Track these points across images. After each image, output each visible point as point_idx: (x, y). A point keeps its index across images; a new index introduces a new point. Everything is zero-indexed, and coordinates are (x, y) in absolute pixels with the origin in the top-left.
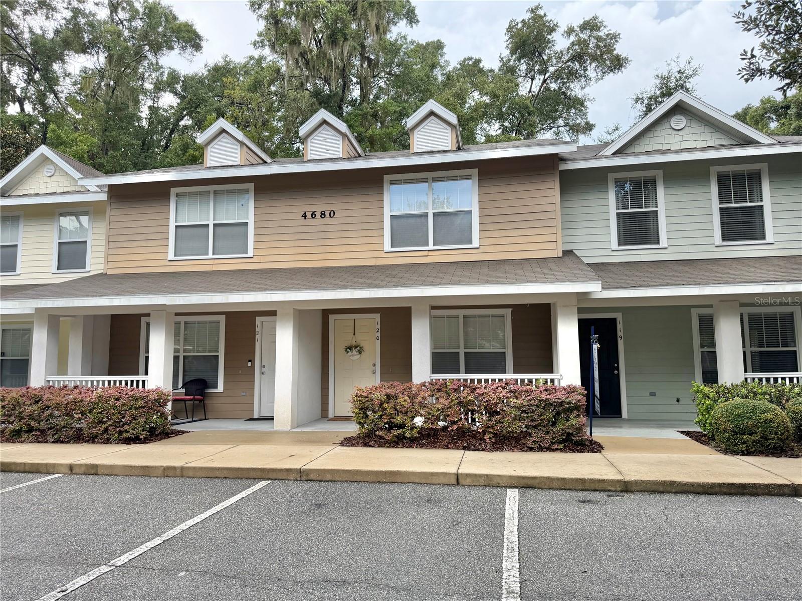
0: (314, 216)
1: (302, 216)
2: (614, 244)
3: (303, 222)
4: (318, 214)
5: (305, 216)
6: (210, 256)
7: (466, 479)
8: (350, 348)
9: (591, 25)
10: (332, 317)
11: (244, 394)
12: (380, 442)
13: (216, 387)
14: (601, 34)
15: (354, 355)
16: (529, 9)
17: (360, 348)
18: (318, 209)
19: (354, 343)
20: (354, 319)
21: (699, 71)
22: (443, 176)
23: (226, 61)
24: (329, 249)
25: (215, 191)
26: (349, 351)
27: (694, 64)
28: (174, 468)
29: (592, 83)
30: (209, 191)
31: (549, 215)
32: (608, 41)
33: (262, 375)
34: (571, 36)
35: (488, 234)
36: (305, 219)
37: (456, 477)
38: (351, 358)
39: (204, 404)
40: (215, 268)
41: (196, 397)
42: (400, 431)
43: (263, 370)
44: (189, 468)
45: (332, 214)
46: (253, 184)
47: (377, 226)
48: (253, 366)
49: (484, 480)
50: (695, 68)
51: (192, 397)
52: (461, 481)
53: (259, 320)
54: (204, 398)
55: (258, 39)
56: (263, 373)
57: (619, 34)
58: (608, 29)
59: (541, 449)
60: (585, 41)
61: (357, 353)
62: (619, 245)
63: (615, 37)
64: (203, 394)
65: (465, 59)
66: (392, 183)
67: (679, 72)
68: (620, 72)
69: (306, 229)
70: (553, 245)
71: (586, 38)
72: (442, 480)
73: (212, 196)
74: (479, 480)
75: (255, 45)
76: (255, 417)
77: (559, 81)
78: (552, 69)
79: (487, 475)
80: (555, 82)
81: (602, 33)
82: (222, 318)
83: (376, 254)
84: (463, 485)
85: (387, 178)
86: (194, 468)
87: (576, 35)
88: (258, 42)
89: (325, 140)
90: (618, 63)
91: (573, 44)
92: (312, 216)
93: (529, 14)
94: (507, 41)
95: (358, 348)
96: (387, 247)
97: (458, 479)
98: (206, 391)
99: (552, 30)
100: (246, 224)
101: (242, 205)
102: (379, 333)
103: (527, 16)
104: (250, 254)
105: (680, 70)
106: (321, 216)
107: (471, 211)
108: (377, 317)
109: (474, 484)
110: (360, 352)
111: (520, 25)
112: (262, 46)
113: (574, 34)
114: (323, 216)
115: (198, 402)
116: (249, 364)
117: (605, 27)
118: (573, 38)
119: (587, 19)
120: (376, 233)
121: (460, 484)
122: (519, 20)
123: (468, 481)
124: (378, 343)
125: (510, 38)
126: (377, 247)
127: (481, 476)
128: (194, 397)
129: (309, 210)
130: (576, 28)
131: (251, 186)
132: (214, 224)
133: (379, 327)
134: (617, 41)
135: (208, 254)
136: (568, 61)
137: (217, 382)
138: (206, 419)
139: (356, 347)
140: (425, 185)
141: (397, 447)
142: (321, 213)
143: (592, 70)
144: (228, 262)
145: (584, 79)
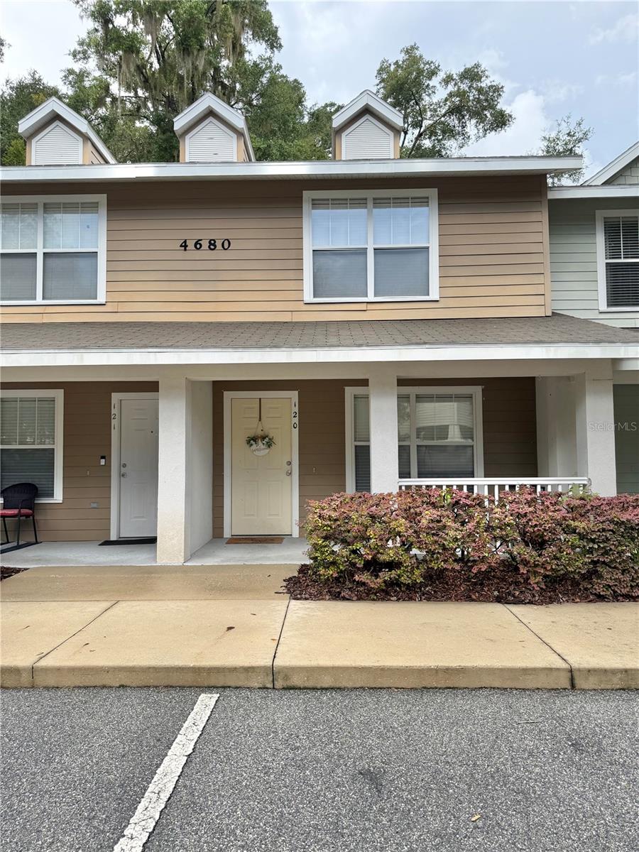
0: (198, 246)
1: (181, 246)
2: (603, 304)
3: (182, 254)
4: (205, 244)
5: (186, 246)
6: (39, 300)
7: (587, 679)
8: (252, 440)
9: (472, 75)
10: (228, 395)
11: (95, 505)
12: (358, 591)
13: (51, 495)
14: (483, 85)
15: (260, 449)
16: (404, 49)
17: (270, 439)
18: (205, 237)
19: (260, 433)
20: (260, 399)
21: (590, 135)
22: (389, 196)
23: (34, 79)
24: (223, 296)
25: (45, 204)
26: (254, 443)
27: (584, 127)
28: (16, 671)
29: (471, 141)
30: (37, 204)
31: (534, 258)
32: (491, 94)
33: (122, 478)
34: (449, 86)
35: (450, 282)
36: (185, 250)
37: (570, 674)
38: (256, 453)
39: (34, 520)
40: (46, 319)
41: (23, 511)
42: (394, 574)
43: (123, 470)
44: (46, 670)
45: (227, 244)
46: (106, 195)
47: (292, 264)
48: (108, 465)
49: (621, 679)
50: (585, 130)
51: (16, 511)
52: (580, 683)
53: (116, 397)
54: (33, 512)
55: (79, 48)
56: (123, 475)
57: (502, 87)
58: (491, 79)
59: (616, 597)
60: (464, 92)
61: (264, 447)
62: (609, 305)
63: (497, 90)
64: (32, 506)
65: (327, 105)
66: (316, 204)
67: (569, 134)
68: (503, 131)
69: (188, 265)
70: (540, 300)
71: (467, 89)
72: (542, 682)
73: (41, 210)
74: (611, 680)
75: (75, 56)
76: (112, 539)
77: (433, 138)
78: (426, 123)
79: (626, 671)
80: (430, 138)
81: (485, 83)
82: (59, 394)
83: (292, 306)
84: (584, 691)
85: (307, 195)
86: (59, 669)
87: (455, 84)
88: (79, 52)
89: (212, 139)
90: (501, 121)
91: (451, 95)
92: (195, 246)
93: (403, 54)
94: (378, 85)
95: (267, 440)
96: (308, 296)
97: (572, 679)
98: (36, 502)
99: (433, 73)
100: (94, 255)
101: (88, 227)
102: (297, 418)
103: (401, 57)
104: (101, 298)
105: (570, 132)
106: (209, 247)
107: (428, 248)
108: (294, 395)
109: (603, 686)
110: (269, 445)
111: (392, 68)
112: (84, 59)
113: (453, 83)
114: (212, 247)
115: (24, 518)
116: (103, 462)
117: (487, 77)
118: (451, 88)
119: (469, 66)
120: (291, 275)
121: (578, 686)
122: (392, 61)
123: (591, 683)
124: (296, 432)
125: (380, 82)
126: (293, 296)
127: (614, 672)
128: (20, 511)
129: (192, 237)
130: (455, 76)
131: (102, 198)
132: (44, 253)
133: (296, 409)
134: (500, 95)
135: (35, 299)
136: (444, 116)
137: (53, 487)
138: (37, 543)
139: (263, 438)
140: (362, 212)
141: (389, 600)
142: (210, 242)
143: (471, 127)
144: (66, 311)
145: (462, 137)
